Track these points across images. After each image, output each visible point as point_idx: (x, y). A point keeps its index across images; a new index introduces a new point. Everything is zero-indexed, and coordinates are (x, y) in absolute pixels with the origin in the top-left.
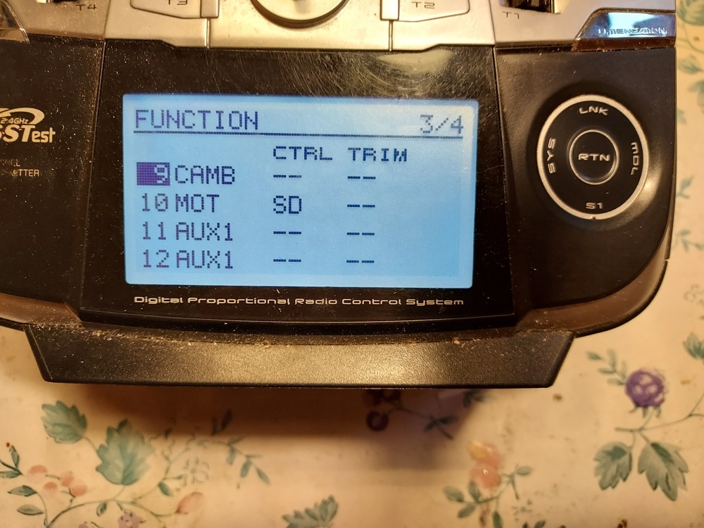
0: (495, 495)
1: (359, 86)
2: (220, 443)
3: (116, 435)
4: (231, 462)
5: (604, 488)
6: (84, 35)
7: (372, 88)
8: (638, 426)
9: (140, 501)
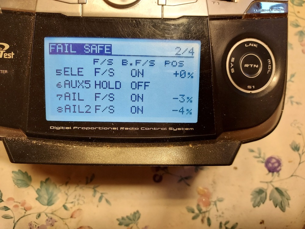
0: (208, 210)
1: (148, 34)
2: (90, 188)
3: (44, 184)
4: (94, 196)
5: (254, 207)
6: (27, 10)
7: (154, 35)
8: (270, 181)
9: (55, 213)
